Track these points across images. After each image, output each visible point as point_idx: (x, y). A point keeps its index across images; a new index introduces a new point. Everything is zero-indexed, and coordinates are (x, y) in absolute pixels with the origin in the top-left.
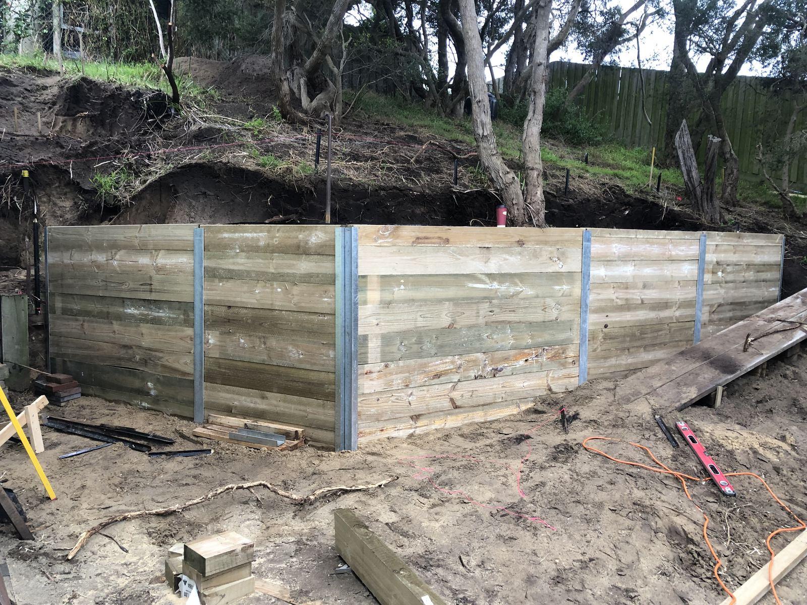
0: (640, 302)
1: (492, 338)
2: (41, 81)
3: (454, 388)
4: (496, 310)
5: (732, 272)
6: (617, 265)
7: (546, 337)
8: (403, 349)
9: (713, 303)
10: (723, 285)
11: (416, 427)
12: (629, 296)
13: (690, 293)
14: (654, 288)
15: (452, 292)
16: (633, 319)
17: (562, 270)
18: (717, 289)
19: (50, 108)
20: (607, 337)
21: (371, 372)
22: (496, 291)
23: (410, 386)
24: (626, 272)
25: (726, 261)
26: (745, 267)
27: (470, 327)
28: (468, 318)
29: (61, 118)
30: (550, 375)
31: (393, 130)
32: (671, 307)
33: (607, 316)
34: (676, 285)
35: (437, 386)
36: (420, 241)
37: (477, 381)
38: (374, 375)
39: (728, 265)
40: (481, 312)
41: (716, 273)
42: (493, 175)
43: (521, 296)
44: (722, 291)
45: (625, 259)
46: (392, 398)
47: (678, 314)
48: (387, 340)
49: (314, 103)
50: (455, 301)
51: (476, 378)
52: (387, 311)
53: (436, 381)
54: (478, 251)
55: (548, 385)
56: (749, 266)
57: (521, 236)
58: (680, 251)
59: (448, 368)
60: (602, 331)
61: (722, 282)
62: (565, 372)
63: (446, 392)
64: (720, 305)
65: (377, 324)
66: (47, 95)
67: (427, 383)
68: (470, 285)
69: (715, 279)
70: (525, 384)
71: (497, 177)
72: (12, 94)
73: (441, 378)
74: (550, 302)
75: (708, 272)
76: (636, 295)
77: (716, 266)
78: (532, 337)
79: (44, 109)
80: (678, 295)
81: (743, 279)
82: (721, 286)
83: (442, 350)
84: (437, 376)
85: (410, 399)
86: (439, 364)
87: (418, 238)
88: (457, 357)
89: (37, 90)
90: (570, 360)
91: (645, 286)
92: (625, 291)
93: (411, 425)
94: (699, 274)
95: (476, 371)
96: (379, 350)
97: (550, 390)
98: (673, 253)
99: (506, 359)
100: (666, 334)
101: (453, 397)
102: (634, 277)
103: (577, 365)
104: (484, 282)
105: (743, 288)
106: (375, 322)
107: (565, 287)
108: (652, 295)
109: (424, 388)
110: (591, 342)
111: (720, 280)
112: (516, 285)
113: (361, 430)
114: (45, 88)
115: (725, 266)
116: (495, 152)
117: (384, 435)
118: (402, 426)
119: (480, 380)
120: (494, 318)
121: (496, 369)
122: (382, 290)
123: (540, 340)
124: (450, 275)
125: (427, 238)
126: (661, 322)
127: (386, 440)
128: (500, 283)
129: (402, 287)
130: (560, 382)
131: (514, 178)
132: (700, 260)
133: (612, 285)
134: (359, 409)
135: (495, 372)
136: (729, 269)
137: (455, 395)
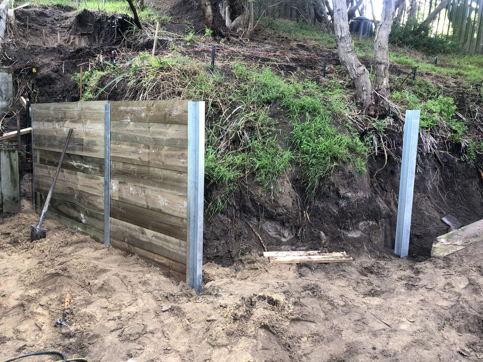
2: (64, 14)
19: (68, 31)
29: (72, 37)
31: (289, 41)
42: (348, 68)
49: (234, 23)
66: (68, 23)
71: (351, 69)
72: (46, 21)
79: (64, 31)
89: (62, 19)
114: (67, 18)
116: (350, 50)
131: (364, 70)
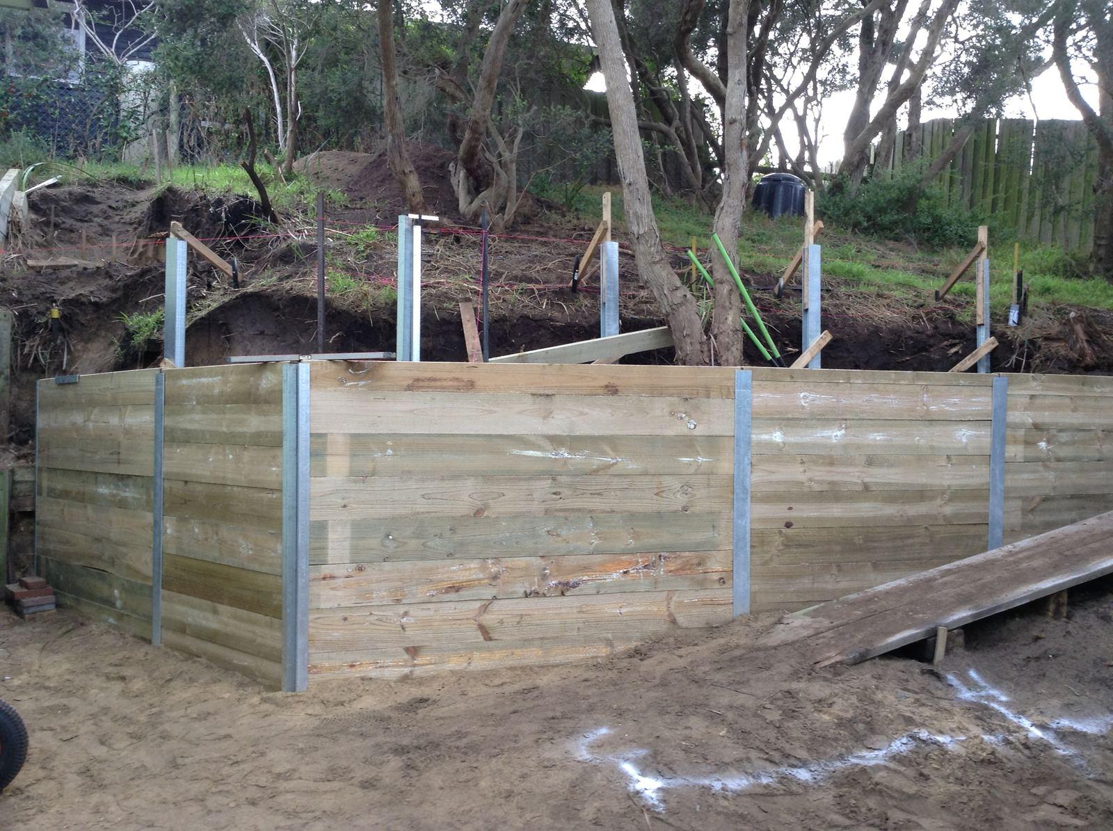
0: (860, 487)
1: (558, 535)
3: (485, 609)
4: (566, 492)
5: (1073, 443)
6: (807, 427)
7: (666, 537)
8: (390, 545)
9: (1033, 493)
10: (1053, 464)
11: (415, 666)
12: (836, 478)
13: (975, 476)
14: (892, 466)
15: (482, 461)
16: (847, 515)
17: (697, 432)
18: (1037, 472)
20: (789, 544)
21: (332, 577)
22: (566, 461)
23: (404, 601)
24: (829, 437)
25: (1057, 424)
26: (1100, 434)
27: (515, 516)
28: (509, 500)
30: (674, 599)
32: (932, 498)
33: (790, 509)
34: (943, 461)
35: (453, 605)
36: (421, 384)
37: (529, 600)
38: (339, 582)
39: (1061, 431)
40: (537, 495)
41: (1035, 444)
43: (612, 471)
44: (1049, 475)
45: (823, 418)
46: (372, 618)
47: (948, 510)
48: (360, 529)
50: (486, 477)
51: (527, 595)
52: (361, 486)
53: (453, 596)
54: (529, 399)
55: (671, 615)
56: (1110, 433)
57: (612, 377)
58: (948, 404)
59: (474, 577)
60: (780, 532)
61: (1049, 460)
62: (703, 594)
63: (472, 615)
64: (1046, 499)
65: (345, 506)
67: (434, 599)
68: (515, 452)
69: (1031, 453)
70: (624, 610)
73: (461, 593)
74: (674, 483)
75: (1015, 442)
76: (852, 476)
77: (1034, 432)
78: (636, 536)
80: (947, 478)
81: (1097, 455)
82: (1046, 467)
83: (461, 550)
84: (456, 589)
85: (404, 620)
86: (457, 571)
87: (417, 380)
88: (490, 561)
90: (715, 577)
91: (870, 462)
92: (828, 468)
93: (405, 661)
94: (992, 444)
95: (527, 585)
96: (347, 544)
97: (674, 622)
98: (933, 408)
99: (585, 569)
100: (923, 544)
101: (484, 623)
102: (845, 447)
103: (729, 583)
104: (539, 448)
105: (1099, 470)
106: (340, 502)
107: (700, 459)
108: (886, 476)
109: (430, 606)
110: (758, 550)
111: (1043, 456)
112: (604, 453)
113: (314, 663)
115: (1054, 432)
117: (356, 673)
118: (389, 662)
119: (536, 600)
120: (560, 504)
121: (567, 584)
122: (352, 456)
123: (652, 541)
124: (478, 436)
125: (435, 380)
126: (910, 523)
127: (359, 682)
128: (571, 450)
129: (390, 452)
130: (694, 611)
132: (996, 421)
133: (799, 459)
134: (311, 631)
135: (565, 589)
136: (1064, 437)
137: (489, 619)
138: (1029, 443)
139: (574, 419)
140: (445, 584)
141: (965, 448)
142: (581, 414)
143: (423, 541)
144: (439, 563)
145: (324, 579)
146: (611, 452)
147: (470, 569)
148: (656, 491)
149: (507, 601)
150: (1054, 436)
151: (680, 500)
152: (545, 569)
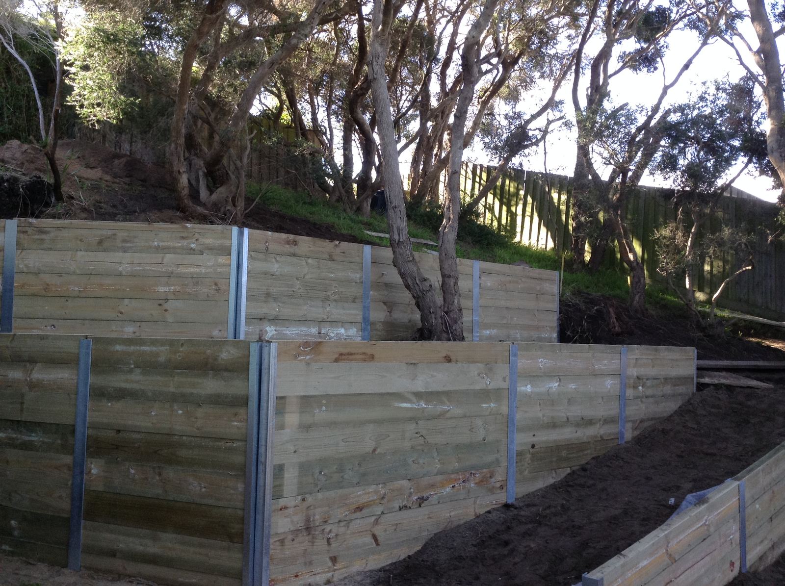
0: (565, 419)
1: (418, 463)
3: (376, 522)
4: (423, 432)
5: (652, 387)
6: (542, 381)
7: (474, 460)
8: (323, 479)
9: (636, 418)
10: (644, 400)
11: (335, 570)
12: (555, 414)
13: (612, 409)
14: (579, 405)
15: (376, 413)
16: (559, 437)
17: (490, 387)
18: (638, 405)
20: (534, 458)
21: (286, 508)
22: (423, 410)
23: (330, 522)
24: (552, 387)
25: (646, 376)
26: (663, 381)
27: (395, 451)
28: (392, 439)
30: (478, 502)
32: (595, 424)
33: (534, 435)
34: (600, 400)
35: (358, 521)
36: (343, 357)
37: (402, 512)
38: (290, 511)
39: (647, 379)
40: (407, 435)
41: (637, 388)
43: (448, 415)
44: (643, 406)
45: (549, 375)
46: (308, 537)
47: (602, 431)
48: (304, 468)
50: (380, 423)
51: (400, 509)
52: (306, 435)
53: (358, 514)
54: (405, 367)
56: (667, 380)
57: (448, 351)
58: (602, 365)
59: (371, 499)
60: (529, 452)
61: (643, 397)
62: (492, 498)
63: (369, 527)
64: (641, 421)
65: (295, 452)
67: (348, 517)
68: (396, 404)
69: (636, 393)
70: (452, 514)
73: (363, 511)
74: (478, 422)
75: (630, 387)
76: (562, 412)
77: (637, 381)
78: (459, 460)
80: (602, 411)
81: (662, 393)
82: (642, 402)
83: (363, 479)
84: (359, 509)
85: (328, 536)
86: (360, 495)
87: (341, 354)
88: (380, 486)
90: (498, 485)
91: (570, 402)
92: (551, 408)
93: (329, 567)
94: (620, 388)
95: (400, 501)
96: (296, 481)
98: (596, 367)
99: (432, 486)
101: (376, 532)
102: (559, 394)
103: (505, 489)
104: (410, 401)
105: (662, 402)
106: (292, 449)
107: (492, 405)
108: (576, 411)
109: (345, 523)
110: (519, 464)
111: (641, 395)
112: (443, 403)
113: (273, 577)
115: (644, 380)
117: (299, 581)
118: (319, 569)
119: (406, 512)
121: (423, 498)
122: (301, 412)
123: (467, 463)
124: (376, 394)
125: (351, 354)
128: (427, 402)
129: (324, 408)
132: (621, 375)
133: (538, 402)
134: (271, 552)
135: (421, 501)
136: (648, 383)
137: (378, 529)
138: (635, 387)
139: (428, 380)
140: (355, 506)
141: (609, 391)
142: (433, 376)
143: (342, 474)
144: (351, 489)
145: (281, 509)
146: (447, 402)
147: (369, 493)
148: (470, 428)
149: (391, 514)
150: (645, 383)
151: (481, 434)
152: (410, 489)
